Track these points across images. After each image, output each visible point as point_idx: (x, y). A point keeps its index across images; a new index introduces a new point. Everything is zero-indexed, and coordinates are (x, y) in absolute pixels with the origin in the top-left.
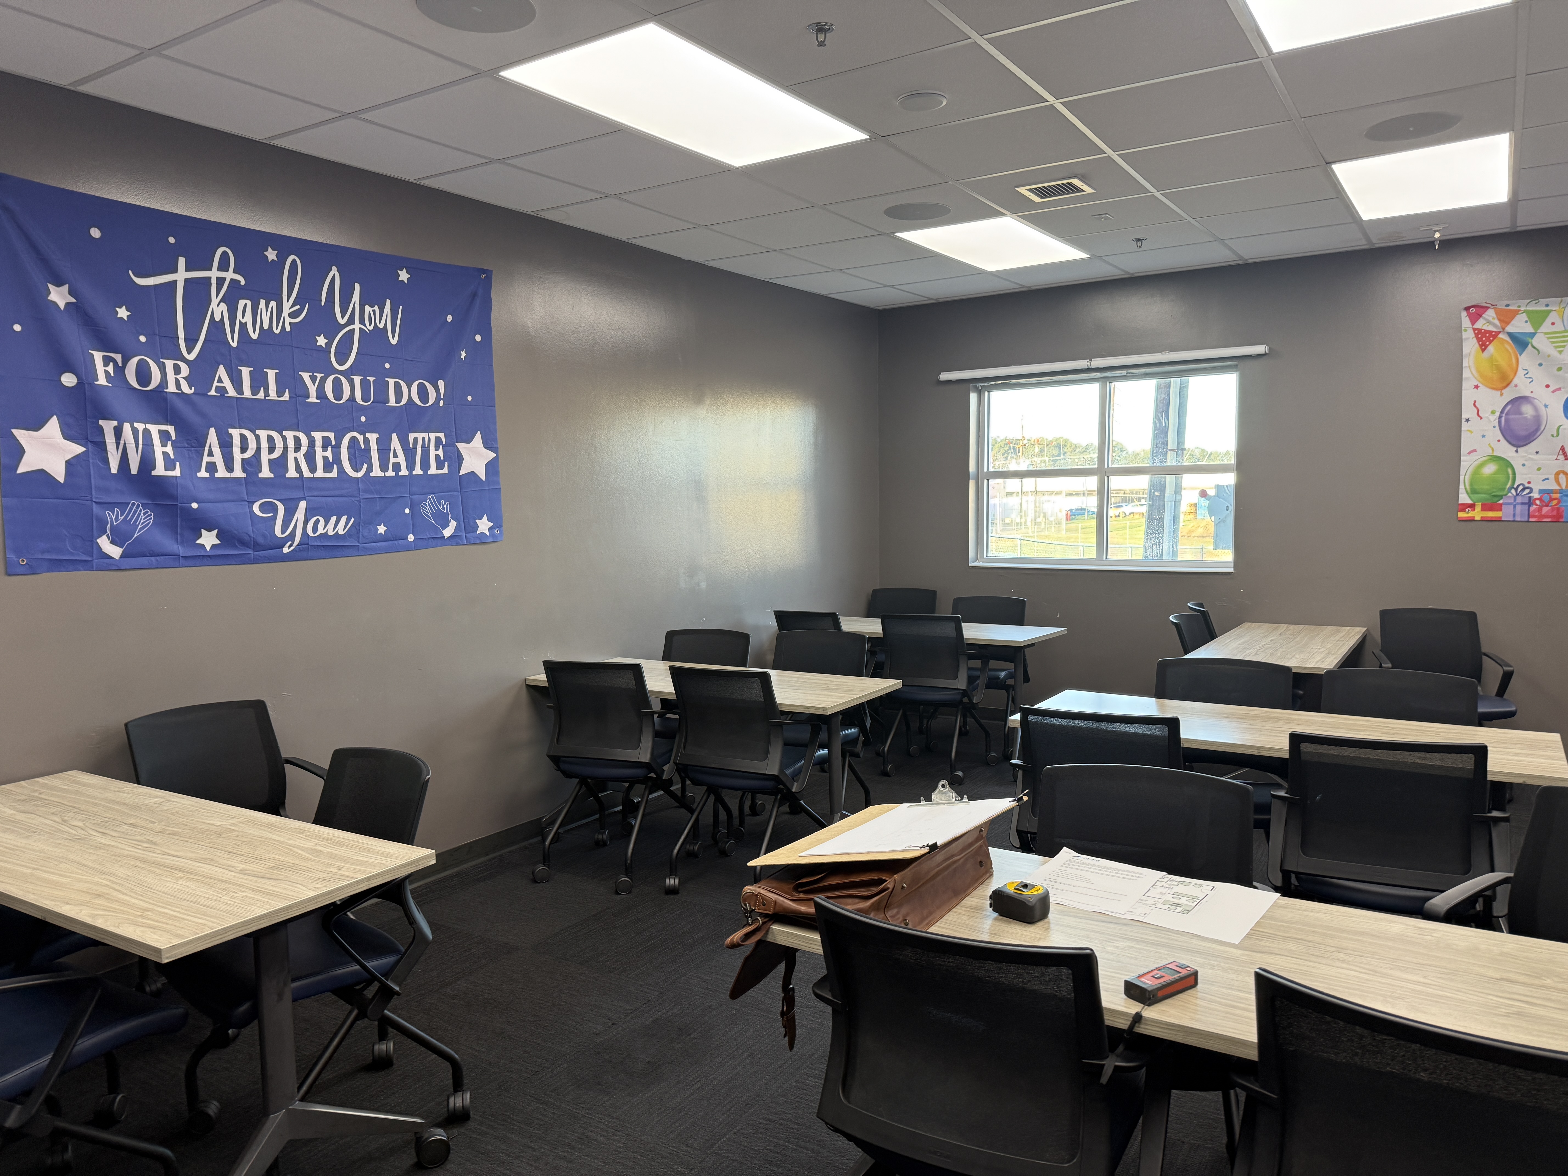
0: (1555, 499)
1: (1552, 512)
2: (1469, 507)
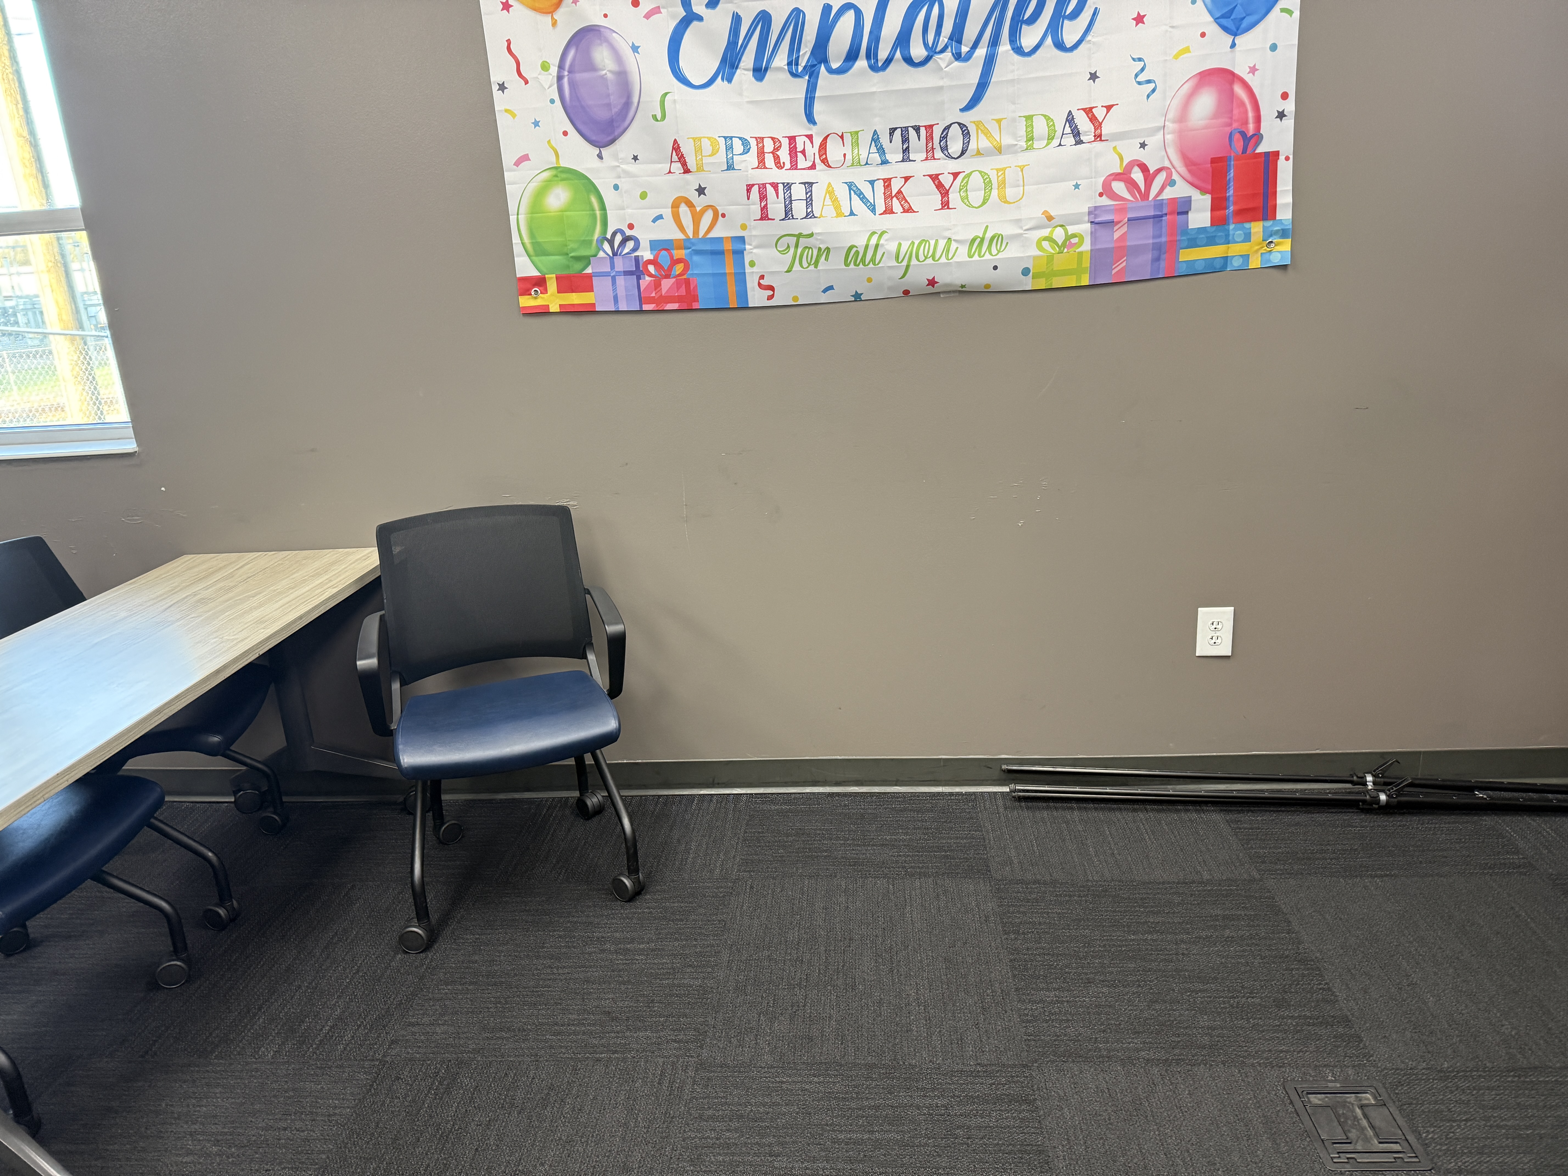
0: (679, 261)
1: (678, 289)
2: (535, 285)
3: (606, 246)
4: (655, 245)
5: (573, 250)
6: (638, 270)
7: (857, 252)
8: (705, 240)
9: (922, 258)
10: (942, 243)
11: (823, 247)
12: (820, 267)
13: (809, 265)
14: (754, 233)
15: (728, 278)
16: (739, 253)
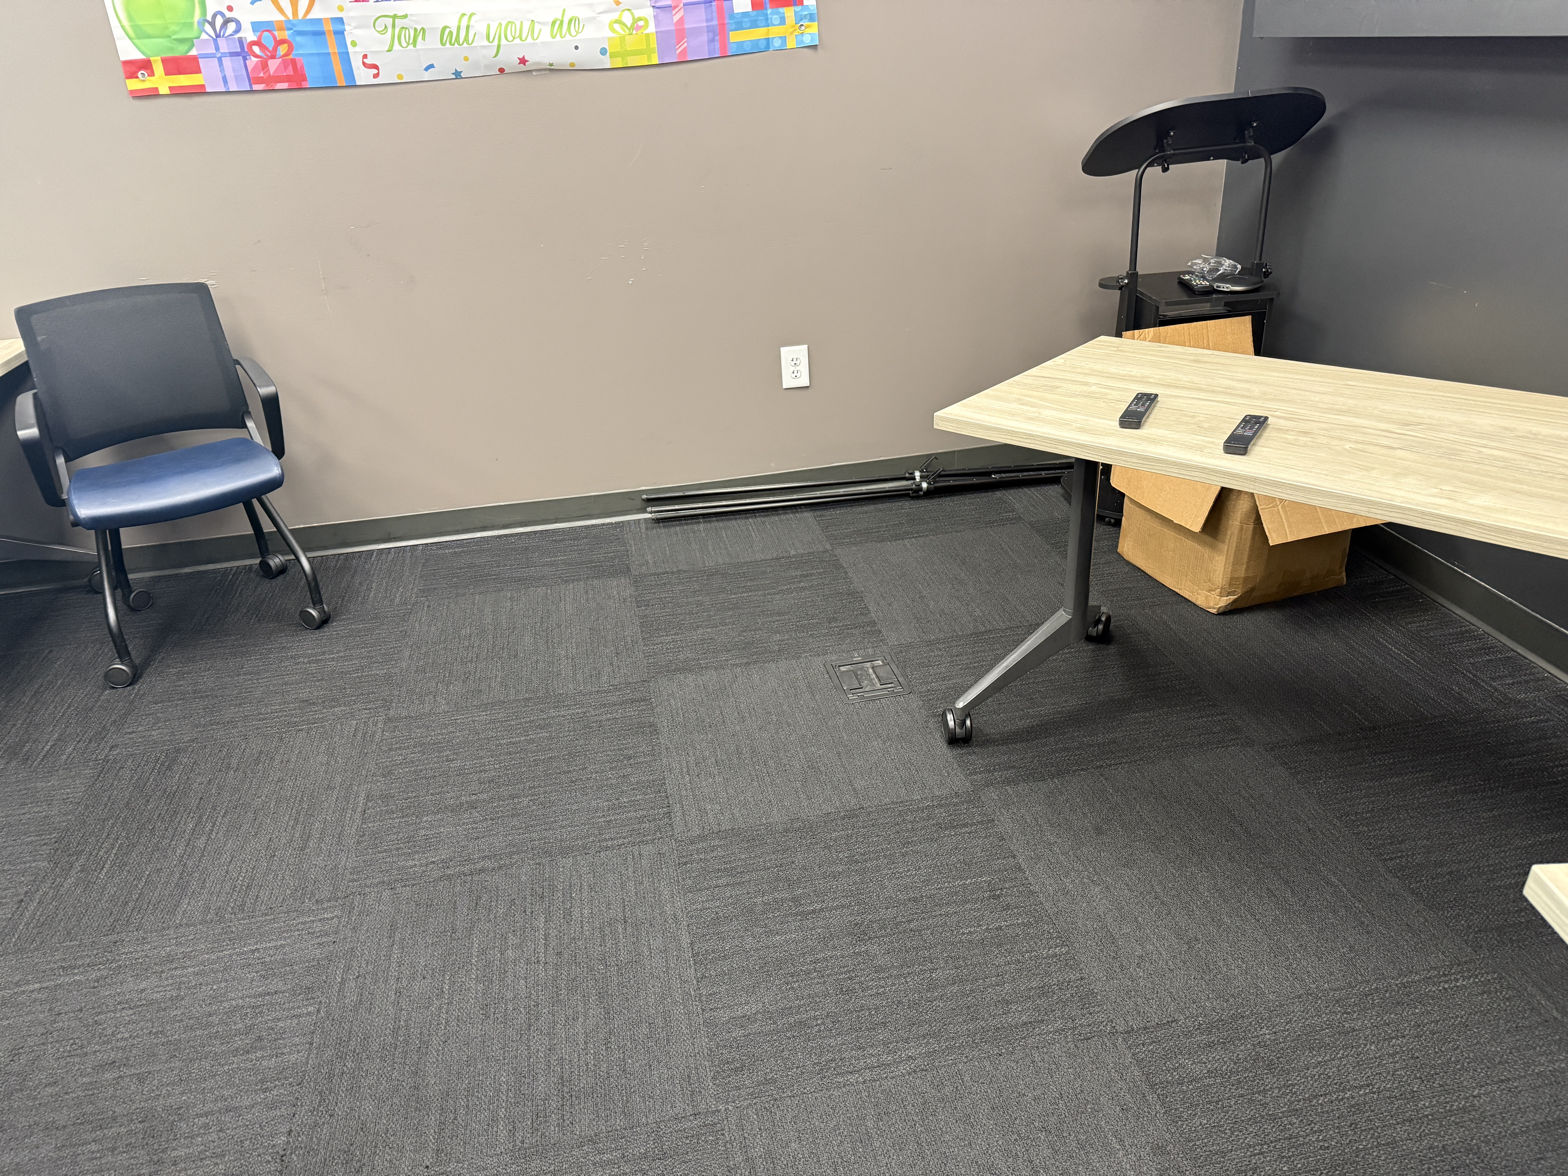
1: (286, 68)
2: (140, 69)
3: (208, 27)
4: (256, 26)
5: (175, 33)
6: (243, 51)
7: (451, 33)
8: (305, 21)
9: (510, 38)
10: (527, 25)
11: (419, 28)
12: (419, 47)
13: (408, 44)
14: (352, 14)
15: (332, 56)
16: (340, 33)
